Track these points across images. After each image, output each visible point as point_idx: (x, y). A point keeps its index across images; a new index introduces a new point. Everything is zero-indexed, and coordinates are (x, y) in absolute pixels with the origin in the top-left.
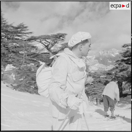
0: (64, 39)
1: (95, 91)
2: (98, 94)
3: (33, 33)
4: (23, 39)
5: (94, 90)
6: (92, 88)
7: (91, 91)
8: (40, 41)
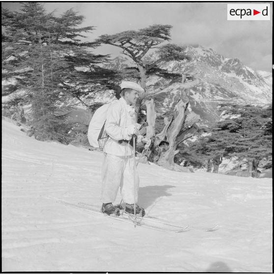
0: (168, 36)
1: (242, 145)
2: (250, 150)
3: (93, 28)
4: (76, 41)
5: (241, 142)
6: (236, 139)
7: (233, 143)
8: (120, 44)
